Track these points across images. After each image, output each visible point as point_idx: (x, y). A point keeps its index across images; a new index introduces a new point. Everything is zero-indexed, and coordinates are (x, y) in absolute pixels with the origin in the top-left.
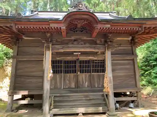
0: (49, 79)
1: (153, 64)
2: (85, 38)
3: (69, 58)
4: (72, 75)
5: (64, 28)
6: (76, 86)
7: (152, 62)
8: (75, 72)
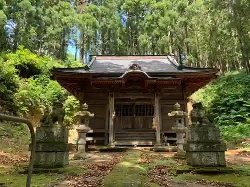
0: (113, 118)
1: (221, 109)
2: (139, 88)
3: (127, 103)
4: (129, 117)
5: (124, 83)
6: (132, 127)
7: (221, 107)
8: (132, 114)
